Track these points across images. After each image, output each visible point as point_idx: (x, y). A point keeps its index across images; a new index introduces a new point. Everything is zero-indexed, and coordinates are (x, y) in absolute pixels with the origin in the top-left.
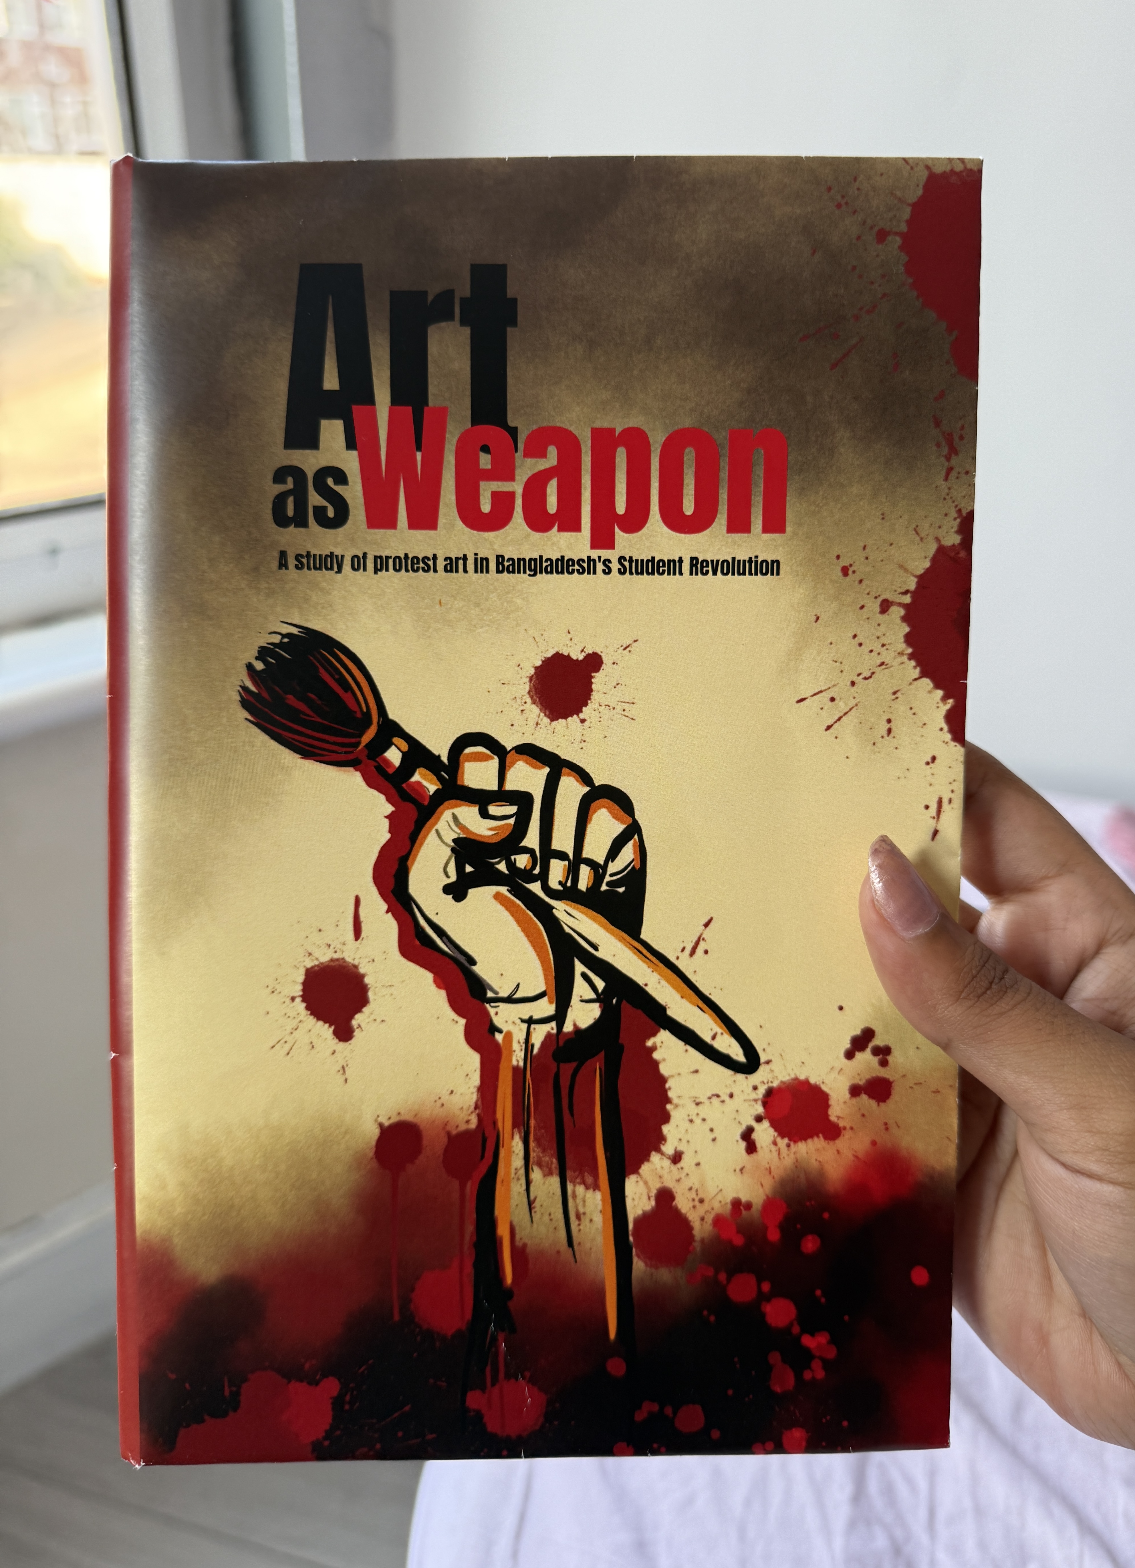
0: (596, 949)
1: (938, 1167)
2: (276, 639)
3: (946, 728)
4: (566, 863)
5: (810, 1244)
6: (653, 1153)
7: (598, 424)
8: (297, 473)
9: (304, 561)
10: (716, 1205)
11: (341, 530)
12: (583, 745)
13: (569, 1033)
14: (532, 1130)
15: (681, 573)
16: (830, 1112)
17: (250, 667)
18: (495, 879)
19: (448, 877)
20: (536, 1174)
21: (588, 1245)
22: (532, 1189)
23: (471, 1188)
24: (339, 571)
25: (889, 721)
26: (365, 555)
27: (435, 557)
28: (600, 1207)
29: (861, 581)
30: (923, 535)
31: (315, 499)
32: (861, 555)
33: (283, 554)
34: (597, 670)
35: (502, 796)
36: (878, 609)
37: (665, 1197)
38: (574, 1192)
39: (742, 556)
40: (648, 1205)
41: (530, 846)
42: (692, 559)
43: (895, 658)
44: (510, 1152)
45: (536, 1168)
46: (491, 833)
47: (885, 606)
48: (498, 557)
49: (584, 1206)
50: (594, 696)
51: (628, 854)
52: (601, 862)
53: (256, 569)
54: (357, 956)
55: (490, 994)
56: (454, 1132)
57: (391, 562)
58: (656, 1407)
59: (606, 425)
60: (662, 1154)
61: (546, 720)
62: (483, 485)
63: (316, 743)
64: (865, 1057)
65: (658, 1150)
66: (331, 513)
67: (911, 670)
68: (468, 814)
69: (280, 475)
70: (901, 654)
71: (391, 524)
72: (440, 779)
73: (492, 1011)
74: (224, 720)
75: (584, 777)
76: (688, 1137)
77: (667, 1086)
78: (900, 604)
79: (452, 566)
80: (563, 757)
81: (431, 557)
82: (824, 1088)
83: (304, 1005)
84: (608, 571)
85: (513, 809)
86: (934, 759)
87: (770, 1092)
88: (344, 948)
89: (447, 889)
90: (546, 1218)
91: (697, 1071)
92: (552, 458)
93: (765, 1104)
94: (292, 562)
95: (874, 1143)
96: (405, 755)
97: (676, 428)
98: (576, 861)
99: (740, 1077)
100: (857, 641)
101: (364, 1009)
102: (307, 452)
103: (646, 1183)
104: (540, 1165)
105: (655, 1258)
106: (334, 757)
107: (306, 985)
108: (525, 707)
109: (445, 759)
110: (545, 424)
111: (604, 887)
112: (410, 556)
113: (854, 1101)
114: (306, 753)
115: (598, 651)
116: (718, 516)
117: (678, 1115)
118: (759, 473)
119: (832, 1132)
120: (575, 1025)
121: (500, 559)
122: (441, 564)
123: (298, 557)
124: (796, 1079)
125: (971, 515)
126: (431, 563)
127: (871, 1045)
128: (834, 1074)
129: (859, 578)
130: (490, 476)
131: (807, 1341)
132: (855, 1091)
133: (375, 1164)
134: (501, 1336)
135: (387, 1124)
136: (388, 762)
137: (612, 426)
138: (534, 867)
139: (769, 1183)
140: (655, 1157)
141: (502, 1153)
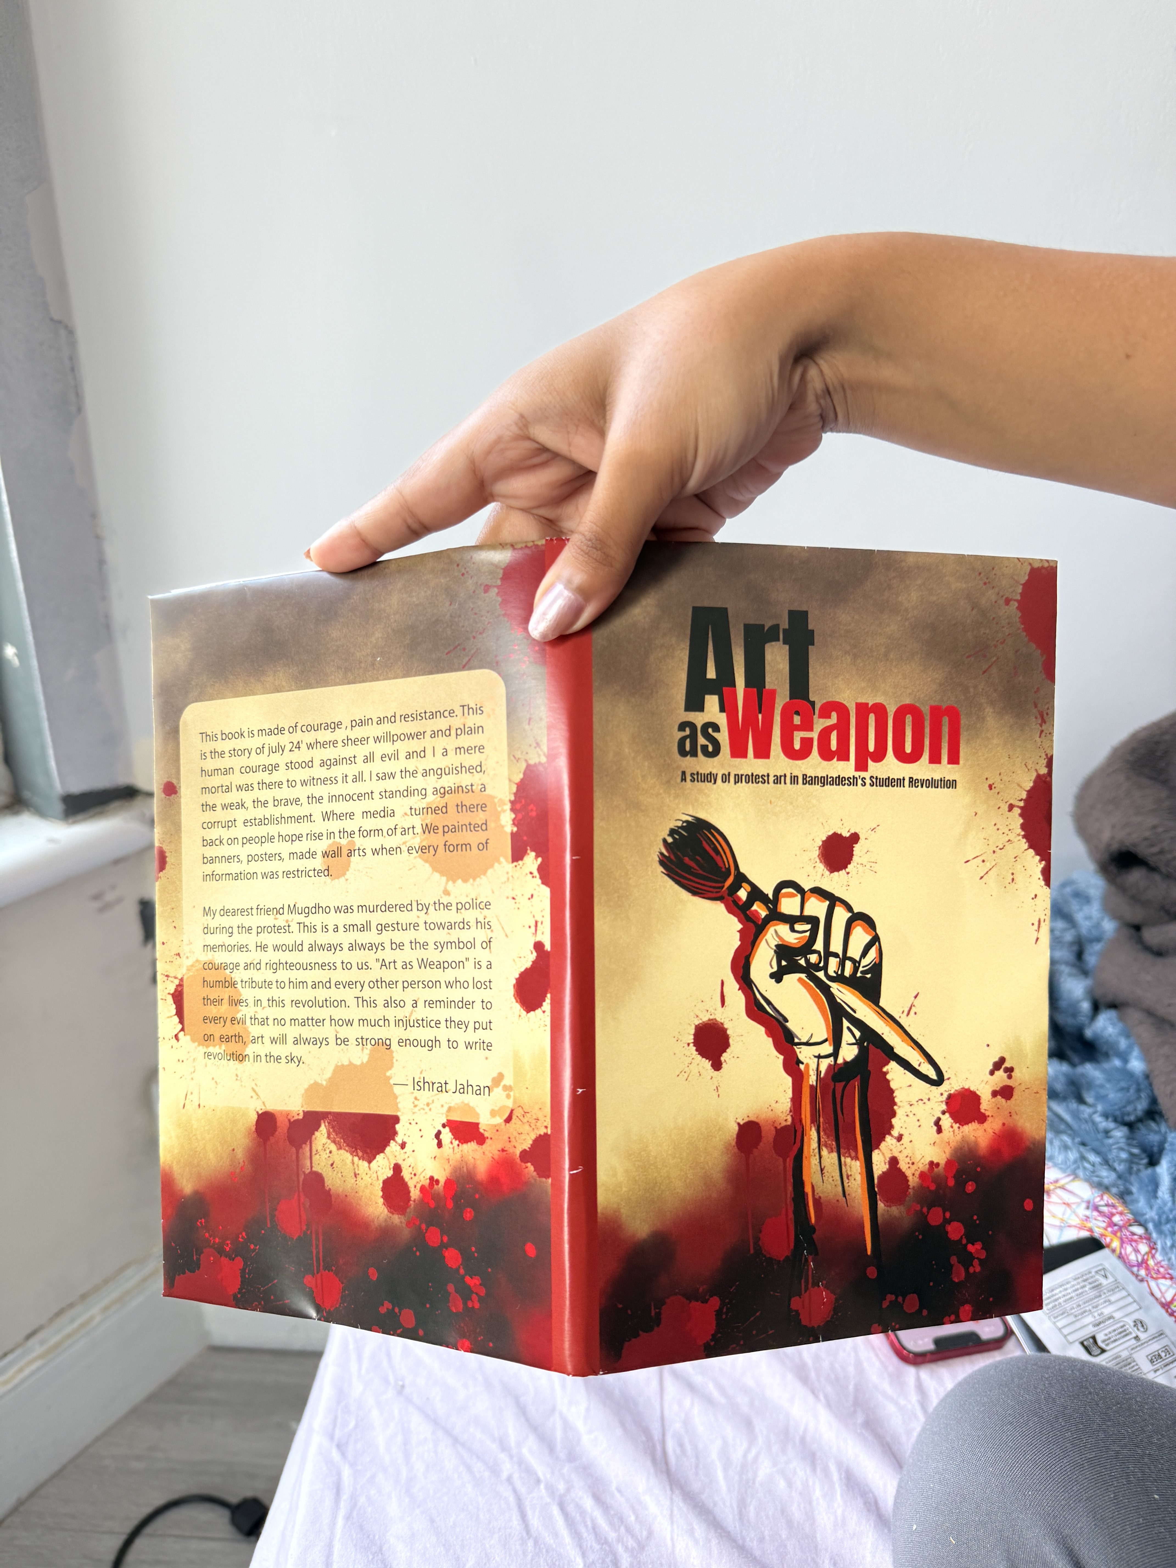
0: (855, 1012)
1: (1037, 1137)
2: (679, 824)
3: (1041, 878)
4: (838, 959)
5: (970, 1187)
6: (887, 1136)
7: (859, 701)
8: (692, 726)
9: (695, 777)
10: (921, 1166)
11: (716, 759)
12: (848, 888)
13: (841, 1064)
14: (821, 1124)
15: (904, 786)
16: (981, 1107)
17: (665, 841)
18: (798, 969)
19: (772, 968)
20: (825, 1152)
21: (854, 1195)
22: (822, 1162)
23: (790, 1162)
24: (715, 783)
25: (1013, 874)
26: (729, 774)
27: (768, 775)
28: (859, 1171)
29: (998, 793)
30: (1029, 768)
31: (702, 741)
32: (998, 778)
33: (684, 773)
34: (857, 843)
35: (802, 919)
36: (1007, 809)
37: (894, 1161)
38: (845, 1162)
39: (937, 777)
40: (885, 1167)
41: (818, 949)
42: (910, 778)
43: (1015, 837)
44: (810, 1139)
45: (824, 1148)
46: (797, 941)
47: (1011, 807)
48: (803, 775)
49: (851, 1171)
50: (855, 858)
51: (872, 954)
52: (858, 959)
53: (668, 782)
54: (723, 1018)
55: (796, 1040)
56: (779, 1127)
57: (744, 777)
58: (893, 1297)
59: (863, 701)
60: (892, 1136)
61: (828, 873)
62: (796, 733)
63: (700, 886)
64: (1000, 1074)
65: (890, 1134)
66: (710, 749)
67: (1024, 844)
68: (783, 929)
69: (682, 726)
70: (1019, 835)
71: (745, 756)
72: (768, 908)
73: (798, 1051)
74: (650, 873)
75: (849, 908)
76: (905, 1125)
77: (894, 1095)
78: (1018, 807)
79: (778, 780)
80: (836, 895)
81: (766, 774)
82: (978, 1093)
83: (695, 1048)
84: (864, 784)
85: (808, 927)
86: (1036, 896)
87: (950, 1097)
88: (716, 1012)
89: (772, 976)
90: (831, 1179)
91: (910, 1086)
92: (834, 719)
93: (947, 1103)
94: (689, 778)
95: (1004, 1124)
96: (749, 894)
97: (901, 704)
98: (845, 958)
99: (934, 1088)
100: (996, 827)
101: (728, 1050)
102: (697, 713)
103: (883, 1154)
104: (826, 1147)
105: (889, 1201)
106: (710, 895)
107: (696, 1035)
108: (816, 865)
109: (771, 896)
110: (830, 700)
111: (859, 975)
112: (754, 774)
113: (994, 1100)
114: (695, 892)
115: (857, 831)
116: (924, 754)
117: (900, 1111)
118: (945, 730)
119: (982, 1118)
120: (844, 1059)
121: (805, 777)
122: (771, 779)
123: (692, 774)
124: (963, 1088)
125: (1052, 756)
126: (766, 778)
127: (1003, 1067)
128: (983, 1084)
129: (997, 791)
130: (799, 728)
131: (970, 1248)
132: (995, 1094)
133: (736, 1150)
134: (810, 1258)
135: (742, 1123)
136: (739, 899)
137: (867, 702)
138: (820, 962)
139: (948, 1151)
140: (888, 1138)
141: (805, 1138)
